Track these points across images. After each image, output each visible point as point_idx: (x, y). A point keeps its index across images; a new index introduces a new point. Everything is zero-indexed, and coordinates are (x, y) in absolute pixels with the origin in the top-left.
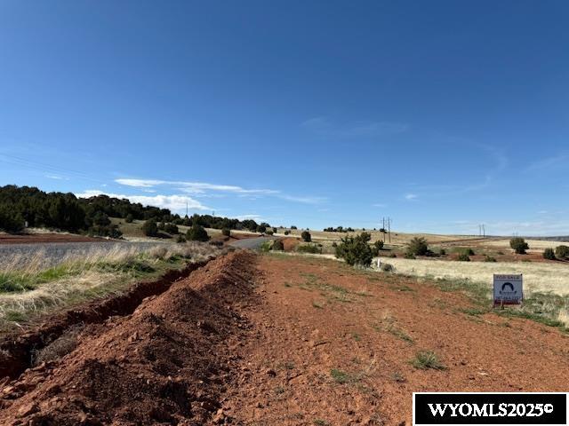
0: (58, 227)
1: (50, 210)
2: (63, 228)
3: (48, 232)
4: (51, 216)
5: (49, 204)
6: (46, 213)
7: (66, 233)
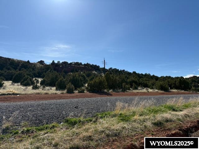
0: (180, 89)
1: (176, 83)
2: (182, 89)
3: (177, 91)
4: (177, 85)
5: (176, 81)
6: (175, 84)
7: (183, 91)
